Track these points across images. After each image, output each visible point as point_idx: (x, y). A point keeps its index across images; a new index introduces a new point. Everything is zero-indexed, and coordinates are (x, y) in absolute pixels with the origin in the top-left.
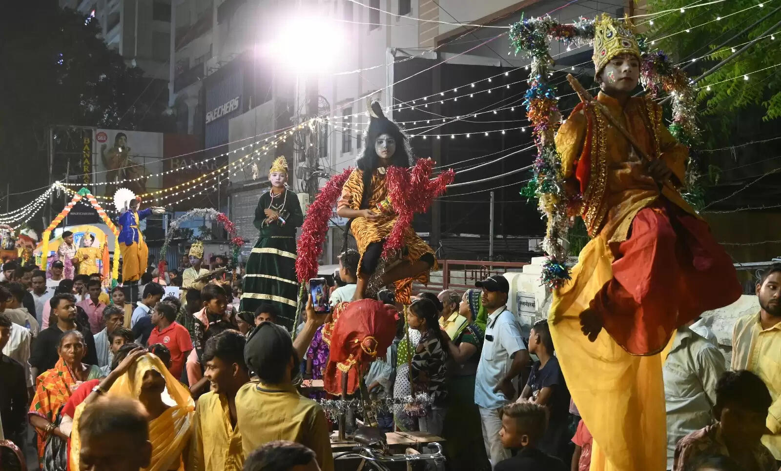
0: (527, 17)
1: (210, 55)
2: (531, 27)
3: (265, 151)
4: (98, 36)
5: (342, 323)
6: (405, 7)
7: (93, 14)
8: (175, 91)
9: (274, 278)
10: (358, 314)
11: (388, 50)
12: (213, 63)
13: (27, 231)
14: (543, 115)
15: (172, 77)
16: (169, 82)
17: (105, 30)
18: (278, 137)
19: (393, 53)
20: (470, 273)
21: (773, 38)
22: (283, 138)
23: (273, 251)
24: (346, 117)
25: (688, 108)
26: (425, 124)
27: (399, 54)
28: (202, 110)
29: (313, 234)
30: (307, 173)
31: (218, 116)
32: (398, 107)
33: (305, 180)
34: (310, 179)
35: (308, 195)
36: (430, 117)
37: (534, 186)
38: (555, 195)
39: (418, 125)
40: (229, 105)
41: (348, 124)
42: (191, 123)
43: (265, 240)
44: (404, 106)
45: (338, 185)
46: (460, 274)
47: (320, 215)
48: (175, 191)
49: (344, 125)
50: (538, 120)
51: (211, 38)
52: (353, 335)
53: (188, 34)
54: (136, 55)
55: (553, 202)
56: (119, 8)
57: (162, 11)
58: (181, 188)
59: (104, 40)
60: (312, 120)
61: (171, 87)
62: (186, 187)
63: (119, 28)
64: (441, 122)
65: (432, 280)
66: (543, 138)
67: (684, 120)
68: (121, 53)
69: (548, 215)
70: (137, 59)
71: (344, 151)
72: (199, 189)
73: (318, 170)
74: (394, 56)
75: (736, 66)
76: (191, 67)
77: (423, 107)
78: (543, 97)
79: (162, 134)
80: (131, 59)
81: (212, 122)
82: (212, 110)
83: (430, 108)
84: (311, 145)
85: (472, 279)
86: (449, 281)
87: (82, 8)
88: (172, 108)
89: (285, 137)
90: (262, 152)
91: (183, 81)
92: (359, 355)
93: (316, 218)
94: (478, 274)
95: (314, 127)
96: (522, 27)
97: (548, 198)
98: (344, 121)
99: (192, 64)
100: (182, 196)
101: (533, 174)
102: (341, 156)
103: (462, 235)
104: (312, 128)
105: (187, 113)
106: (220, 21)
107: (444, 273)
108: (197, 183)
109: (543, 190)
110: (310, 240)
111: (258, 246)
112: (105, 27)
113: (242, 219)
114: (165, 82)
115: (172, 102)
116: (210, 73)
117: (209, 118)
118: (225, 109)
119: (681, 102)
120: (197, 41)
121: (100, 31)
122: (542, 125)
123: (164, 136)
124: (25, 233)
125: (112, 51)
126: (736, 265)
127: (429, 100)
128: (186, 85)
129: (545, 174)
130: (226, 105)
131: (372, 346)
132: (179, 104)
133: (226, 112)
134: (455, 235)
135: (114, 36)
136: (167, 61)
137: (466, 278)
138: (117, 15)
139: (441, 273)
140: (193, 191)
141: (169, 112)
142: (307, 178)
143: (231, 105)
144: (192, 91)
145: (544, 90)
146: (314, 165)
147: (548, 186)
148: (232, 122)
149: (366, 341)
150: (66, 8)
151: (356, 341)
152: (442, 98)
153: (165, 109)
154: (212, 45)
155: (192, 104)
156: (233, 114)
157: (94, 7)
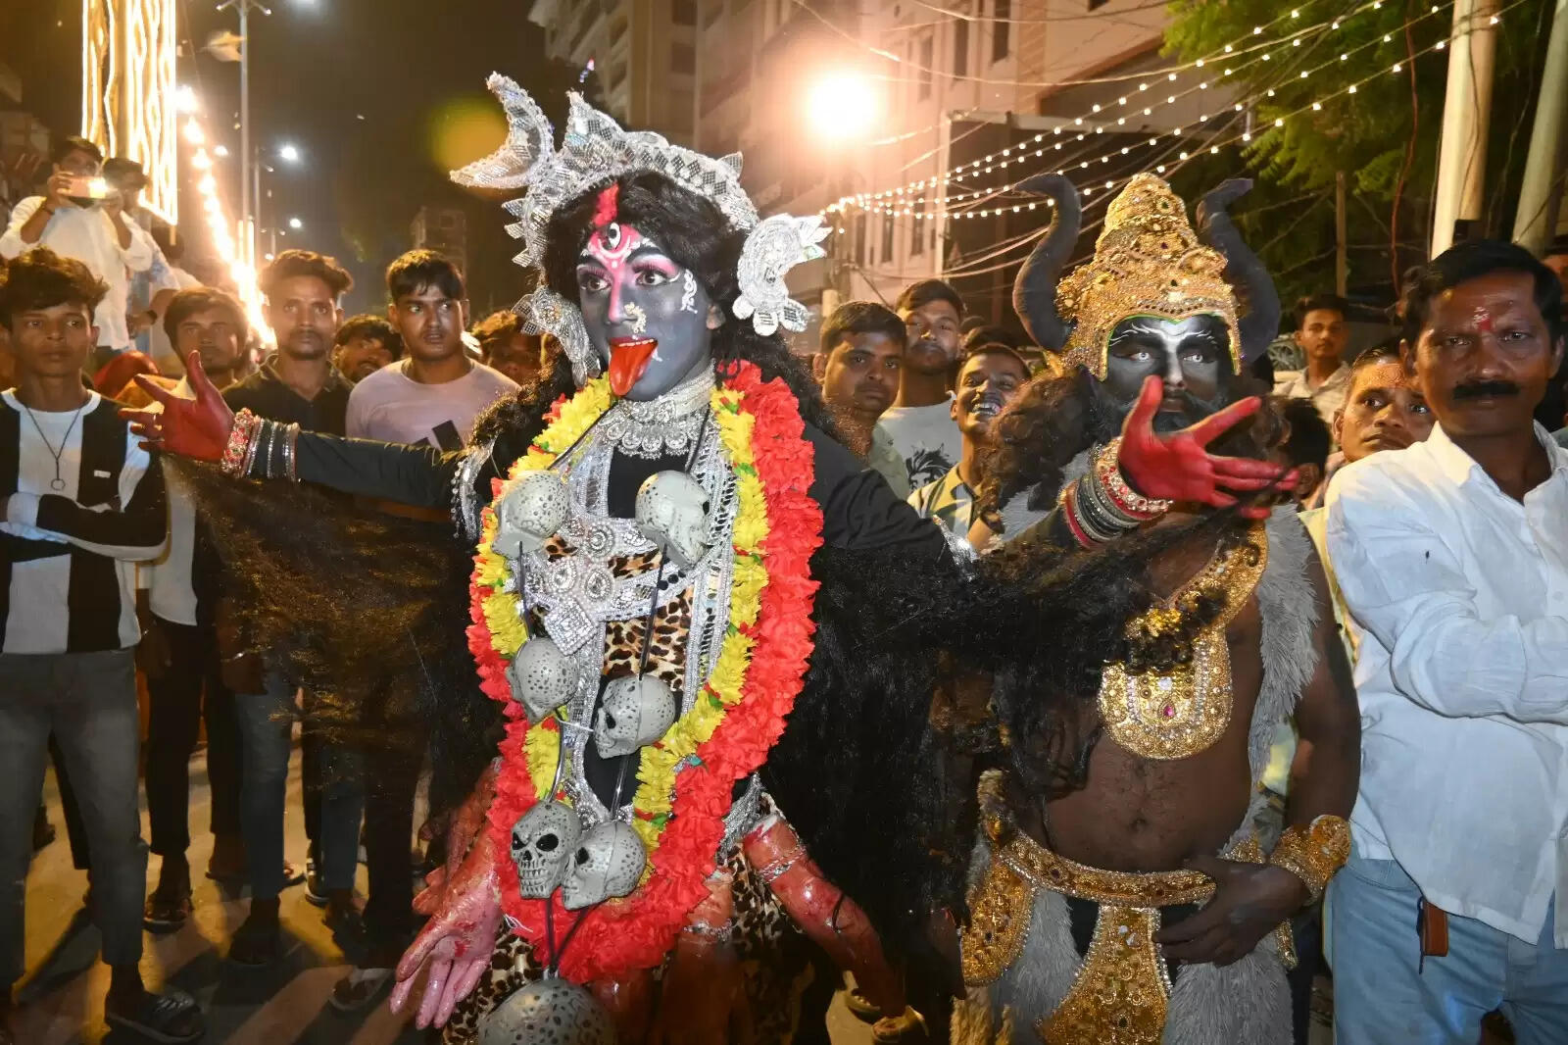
4: (599, 96)
7: (591, 66)
17: (608, 88)
27: (957, 118)
30: (836, 267)
34: (839, 273)
54: (649, 122)
56: (626, 57)
57: (684, 62)
59: (607, 102)
63: (626, 83)
68: (628, 120)
84: (842, 231)
87: (576, 58)
104: (843, 211)
112: (607, 83)
120: (731, 101)
121: (601, 88)
127: (964, 171)
135: (621, 95)
138: (623, 67)
142: (836, 273)
150: (557, 58)
152: (976, 169)
157: (592, 56)
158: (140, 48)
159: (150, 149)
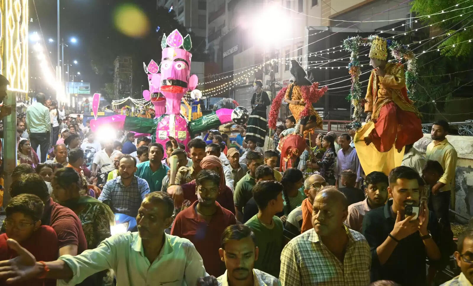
0: (350, 37)
1: (224, 25)
2: (351, 41)
3: (252, 73)
4: (174, 18)
5: (285, 143)
6: (315, 2)
7: (172, 8)
8: (209, 42)
9: (257, 127)
10: (292, 140)
11: (306, 27)
12: (225, 30)
13: (152, 107)
14: (354, 72)
15: (207, 36)
16: (206, 38)
17: (177, 16)
18: (258, 67)
19: (308, 29)
20: (340, 126)
21: (465, 30)
22: (260, 68)
23: (257, 116)
24: (287, 59)
25: (413, 65)
26: (321, 62)
27: (311, 29)
28: (221, 51)
29: (275, 110)
30: (270, 83)
31: (229, 54)
32: (309, 55)
33: (269, 85)
34: (271, 85)
35: (270, 92)
36: (323, 59)
37: (350, 97)
38: (357, 100)
39: (318, 63)
40: (233, 49)
41: (288, 62)
42: (216, 56)
43: (254, 112)
44: (312, 54)
45: (284, 92)
46: (336, 126)
47: (277, 103)
48: (214, 90)
49: (286, 62)
50: (353, 74)
51: (224, 17)
52: (290, 147)
53: (215, 15)
54: (191, 26)
55: (357, 102)
56: (183, 4)
57: (202, 5)
58: (216, 89)
59: (177, 20)
60: (272, 60)
61: (207, 41)
62: (219, 88)
63: (183, 14)
64: (328, 62)
65: (324, 128)
66: (354, 80)
67: (411, 70)
68: (184, 25)
69: (355, 106)
70: (192, 28)
71: (286, 70)
72: (224, 89)
73: (275, 81)
74: (309, 30)
75: (458, 38)
76: (215, 31)
77: (320, 55)
78: (354, 65)
79: (204, 63)
80: (189, 28)
81: (226, 57)
82: (226, 51)
83: (323, 55)
84: (272, 71)
85: (340, 128)
86: (330, 129)
87: (167, 5)
88: (207, 50)
89: (261, 67)
90: (251, 73)
91: (212, 38)
92: (292, 155)
93: (276, 104)
94: (343, 126)
95: (273, 63)
96: (348, 41)
97: (355, 101)
98: (286, 60)
99: (216, 30)
100: (216, 92)
101: (350, 92)
102: (285, 72)
103: (339, 109)
104: (272, 63)
105: (214, 53)
106: (229, 10)
107: (329, 125)
108: (223, 87)
109: (353, 98)
110: (274, 113)
111: (252, 114)
112: (177, 13)
113: (239, 101)
114: (204, 38)
115: (207, 47)
116: (224, 35)
117: (225, 55)
118: (231, 51)
119: (411, 63)
120: (218, 18)
121: (175, 16)
122: (354, 76)
123: (205, 63)
124: (151, 108)
125: (181, 25)
126: (449, 123)
127: (323, 52)
128: (213, 40)
129: (354, 92)
130: (232, 49)
131: (296, 152)
132: (210, 48)
133: (232, 52)
134: (335, 109)
135: (182, 17)
136: (205, 28)
137: (338, 128)
138: (182, 8)
139: (327, 125)
140: (221, 90)
141: (206, 52)
142: (270, 85)
143: (235, 49)
144: (216, 42)
145: (355, 63)
146: (273, 79)
147: (355, 97)
148: (235, 57)
149: (295, 150)
150: (160, 6)
151: (291, 150)
152: (328, 52)
153: (204, 51)
154: (225, 21)
155: (216, 48)
156: (235, 53)
157: (172, 5)
158: (12, 26)
159: (17, 68)
